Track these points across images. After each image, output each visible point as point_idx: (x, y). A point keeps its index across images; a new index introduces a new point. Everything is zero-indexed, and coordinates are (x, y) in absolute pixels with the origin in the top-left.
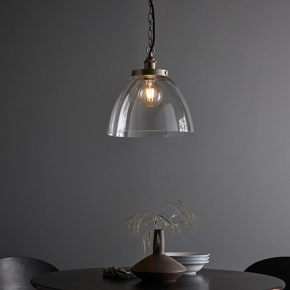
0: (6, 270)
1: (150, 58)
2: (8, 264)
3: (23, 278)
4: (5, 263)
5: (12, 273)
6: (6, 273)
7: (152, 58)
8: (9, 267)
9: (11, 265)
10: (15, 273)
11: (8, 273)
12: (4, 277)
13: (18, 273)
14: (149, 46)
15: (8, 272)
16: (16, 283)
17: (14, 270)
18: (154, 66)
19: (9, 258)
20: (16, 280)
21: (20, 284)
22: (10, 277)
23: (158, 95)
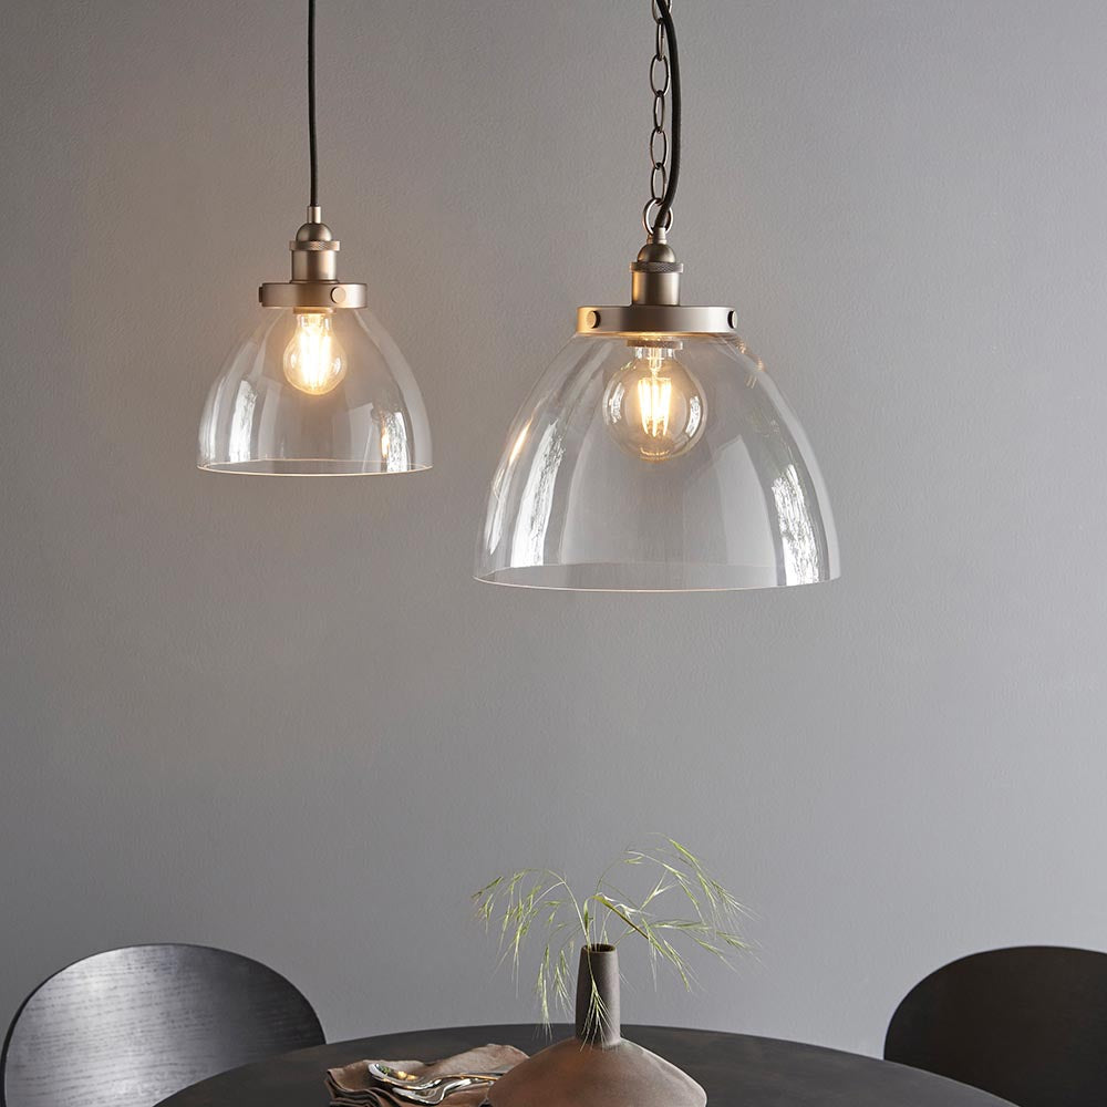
0: (98, 999)
1: (655, 250)
2: (106, 978)
3: (164, 1023)
4: (93, 974)
5: (120, 1010)
6: (99, 1014)
7: (662, 249)
8: (111, 990)
9: (117, 981)
10: (132, 1008)
11: (109, 1012)
12: (92, 1029)
13: (142, 1006)
14: (654, 198)
15: (107, 1009)
16: (136, 1048)
17: (130, 997)
18: (672, 284)
19: (113, 954)
20: (140, 1034)
21: (151, 1049)
22: (115, 1027)
23: (689, 407)
